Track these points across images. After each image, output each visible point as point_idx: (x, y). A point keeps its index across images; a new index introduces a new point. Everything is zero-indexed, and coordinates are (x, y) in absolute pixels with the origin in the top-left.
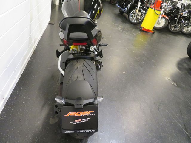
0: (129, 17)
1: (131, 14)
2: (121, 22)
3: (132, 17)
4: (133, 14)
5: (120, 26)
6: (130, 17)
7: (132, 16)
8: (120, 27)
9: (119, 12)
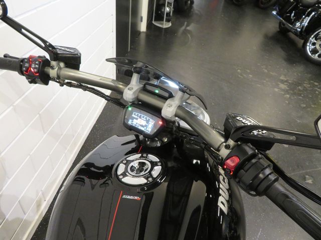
0: (304, 45)
1: (312, 39)
2: (284, 64)
3: (313, 47)
4: (316, 39)
5: (282, 78)
6: (309, 48)
7: (314, 44)
8: (283, 82)
9: (279, 30)
